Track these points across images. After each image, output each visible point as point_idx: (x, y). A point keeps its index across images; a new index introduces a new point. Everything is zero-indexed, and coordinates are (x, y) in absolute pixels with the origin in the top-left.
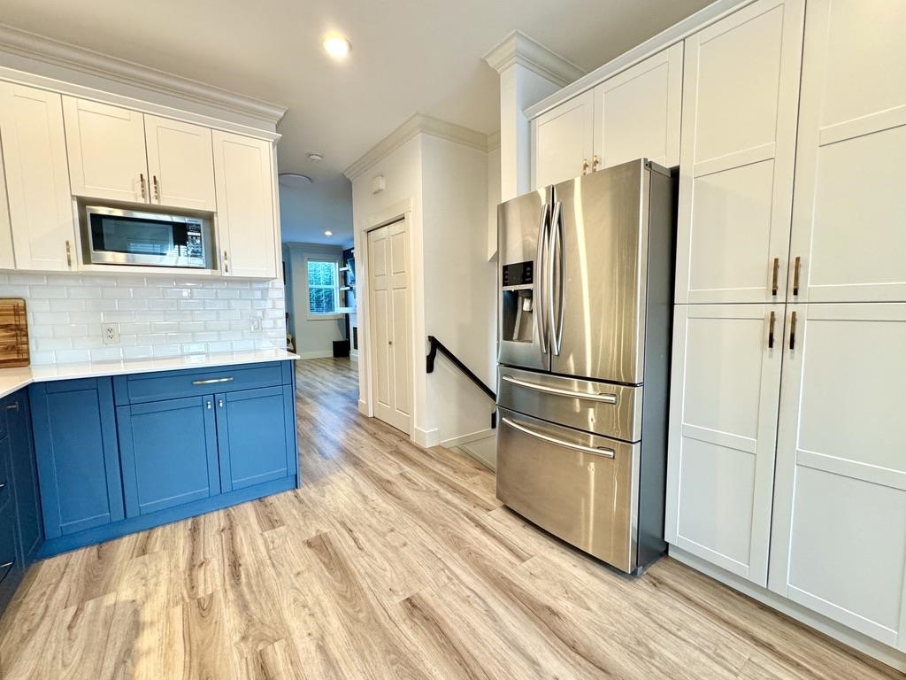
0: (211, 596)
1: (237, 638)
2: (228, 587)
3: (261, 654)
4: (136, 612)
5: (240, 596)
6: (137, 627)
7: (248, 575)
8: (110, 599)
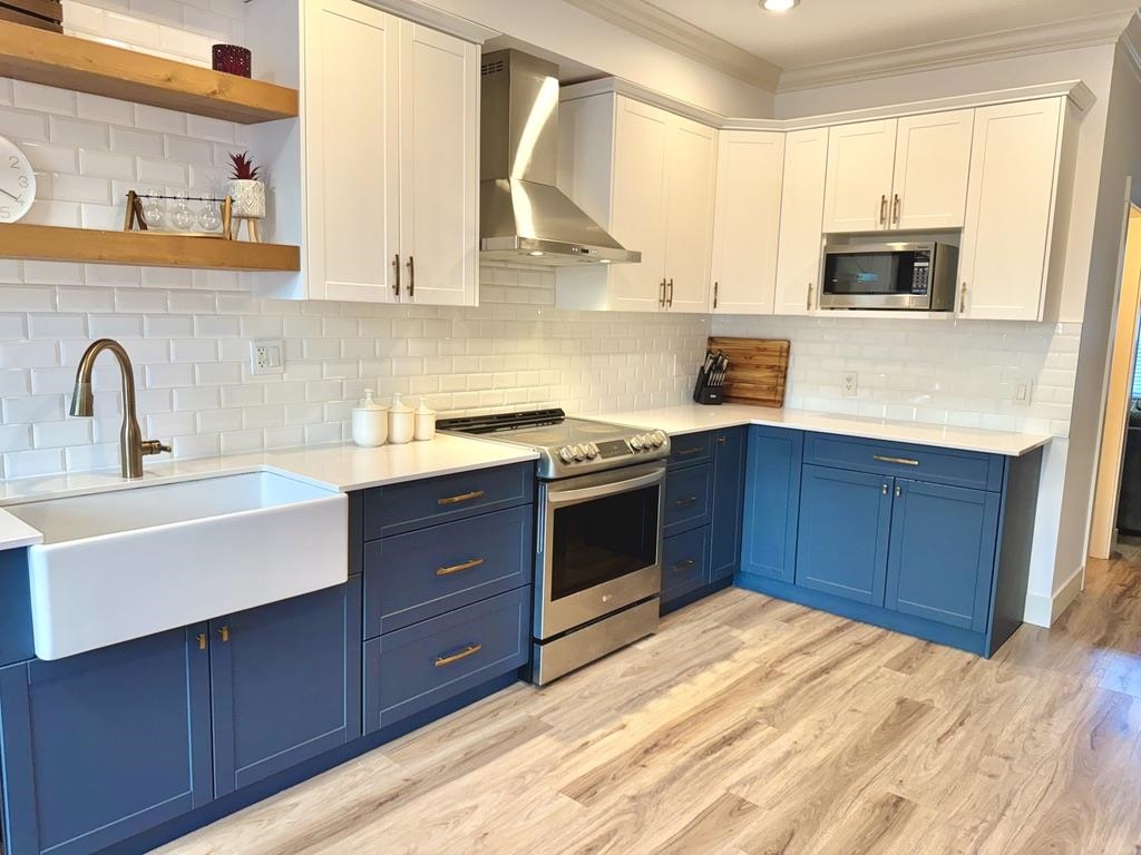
0: (781, 675)
1: (757, 705)
2: (799, 678)
3: (756, 724)
4: (737, 649)
5: (796, 689)
6: (727, 656)
7: (821, 683)
8: (736, 633)
